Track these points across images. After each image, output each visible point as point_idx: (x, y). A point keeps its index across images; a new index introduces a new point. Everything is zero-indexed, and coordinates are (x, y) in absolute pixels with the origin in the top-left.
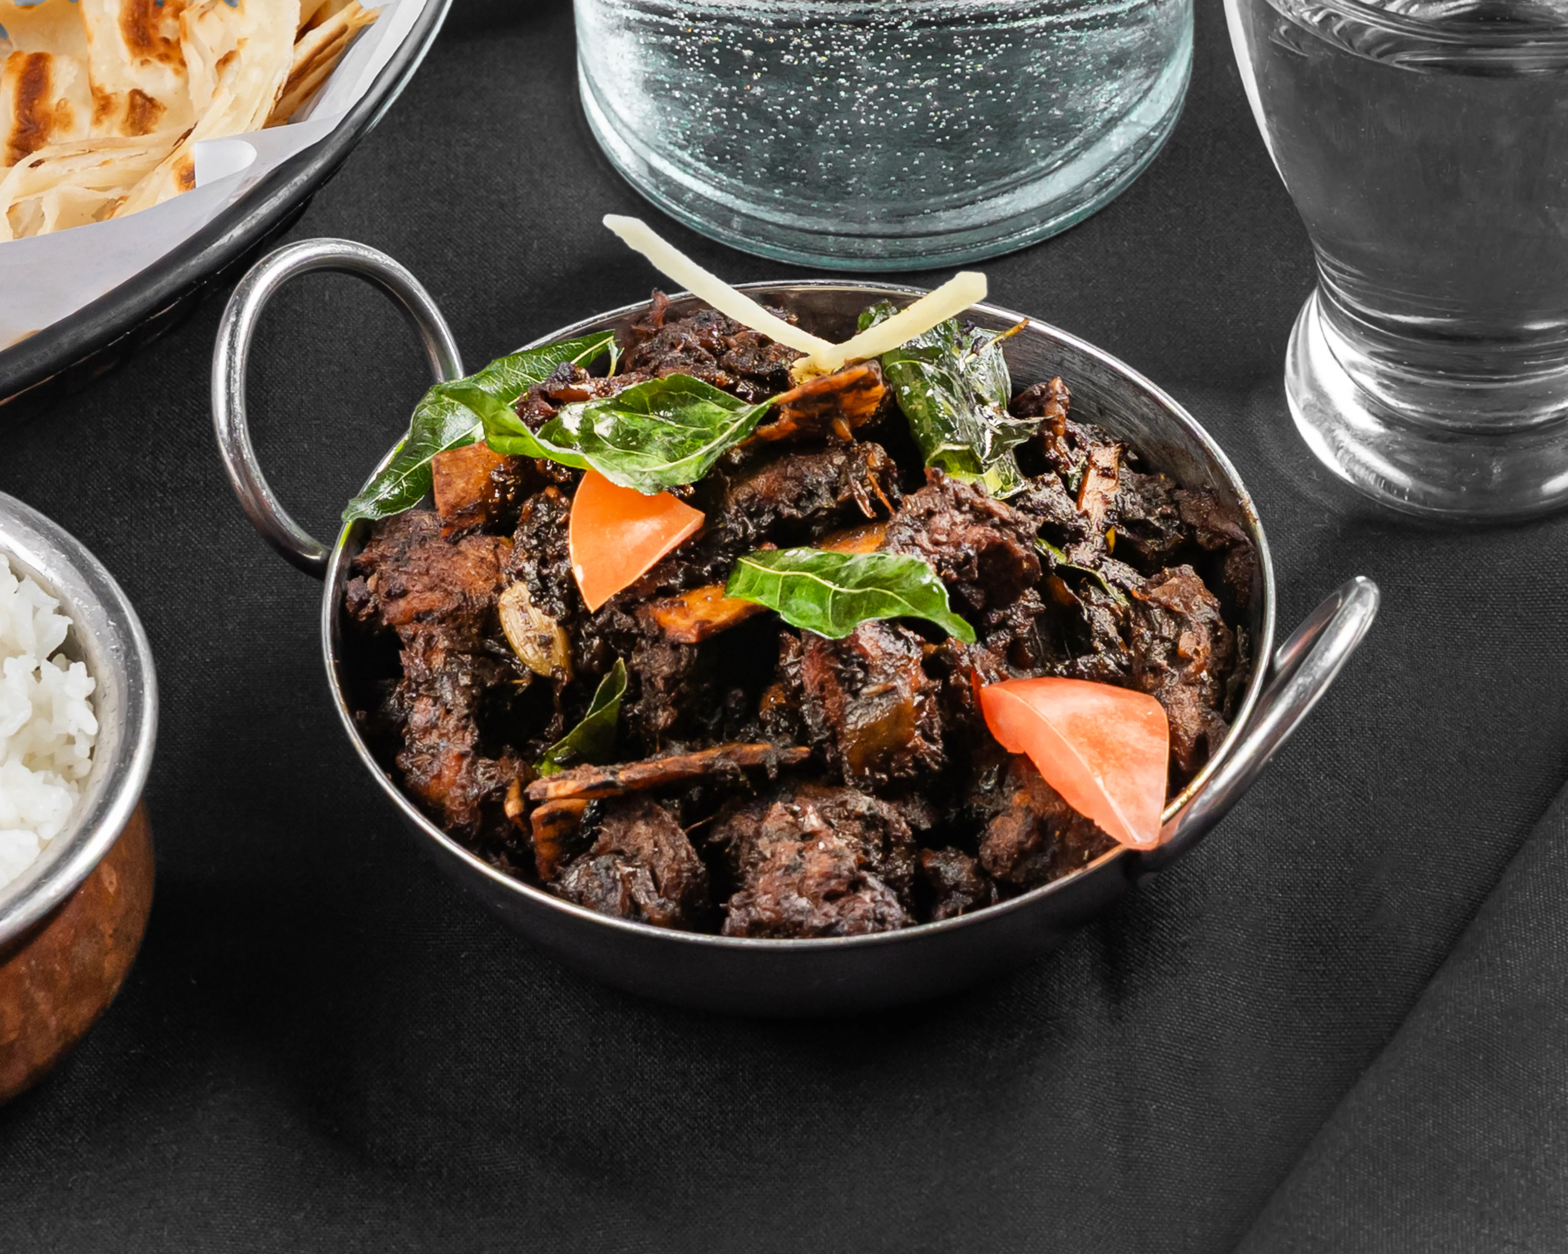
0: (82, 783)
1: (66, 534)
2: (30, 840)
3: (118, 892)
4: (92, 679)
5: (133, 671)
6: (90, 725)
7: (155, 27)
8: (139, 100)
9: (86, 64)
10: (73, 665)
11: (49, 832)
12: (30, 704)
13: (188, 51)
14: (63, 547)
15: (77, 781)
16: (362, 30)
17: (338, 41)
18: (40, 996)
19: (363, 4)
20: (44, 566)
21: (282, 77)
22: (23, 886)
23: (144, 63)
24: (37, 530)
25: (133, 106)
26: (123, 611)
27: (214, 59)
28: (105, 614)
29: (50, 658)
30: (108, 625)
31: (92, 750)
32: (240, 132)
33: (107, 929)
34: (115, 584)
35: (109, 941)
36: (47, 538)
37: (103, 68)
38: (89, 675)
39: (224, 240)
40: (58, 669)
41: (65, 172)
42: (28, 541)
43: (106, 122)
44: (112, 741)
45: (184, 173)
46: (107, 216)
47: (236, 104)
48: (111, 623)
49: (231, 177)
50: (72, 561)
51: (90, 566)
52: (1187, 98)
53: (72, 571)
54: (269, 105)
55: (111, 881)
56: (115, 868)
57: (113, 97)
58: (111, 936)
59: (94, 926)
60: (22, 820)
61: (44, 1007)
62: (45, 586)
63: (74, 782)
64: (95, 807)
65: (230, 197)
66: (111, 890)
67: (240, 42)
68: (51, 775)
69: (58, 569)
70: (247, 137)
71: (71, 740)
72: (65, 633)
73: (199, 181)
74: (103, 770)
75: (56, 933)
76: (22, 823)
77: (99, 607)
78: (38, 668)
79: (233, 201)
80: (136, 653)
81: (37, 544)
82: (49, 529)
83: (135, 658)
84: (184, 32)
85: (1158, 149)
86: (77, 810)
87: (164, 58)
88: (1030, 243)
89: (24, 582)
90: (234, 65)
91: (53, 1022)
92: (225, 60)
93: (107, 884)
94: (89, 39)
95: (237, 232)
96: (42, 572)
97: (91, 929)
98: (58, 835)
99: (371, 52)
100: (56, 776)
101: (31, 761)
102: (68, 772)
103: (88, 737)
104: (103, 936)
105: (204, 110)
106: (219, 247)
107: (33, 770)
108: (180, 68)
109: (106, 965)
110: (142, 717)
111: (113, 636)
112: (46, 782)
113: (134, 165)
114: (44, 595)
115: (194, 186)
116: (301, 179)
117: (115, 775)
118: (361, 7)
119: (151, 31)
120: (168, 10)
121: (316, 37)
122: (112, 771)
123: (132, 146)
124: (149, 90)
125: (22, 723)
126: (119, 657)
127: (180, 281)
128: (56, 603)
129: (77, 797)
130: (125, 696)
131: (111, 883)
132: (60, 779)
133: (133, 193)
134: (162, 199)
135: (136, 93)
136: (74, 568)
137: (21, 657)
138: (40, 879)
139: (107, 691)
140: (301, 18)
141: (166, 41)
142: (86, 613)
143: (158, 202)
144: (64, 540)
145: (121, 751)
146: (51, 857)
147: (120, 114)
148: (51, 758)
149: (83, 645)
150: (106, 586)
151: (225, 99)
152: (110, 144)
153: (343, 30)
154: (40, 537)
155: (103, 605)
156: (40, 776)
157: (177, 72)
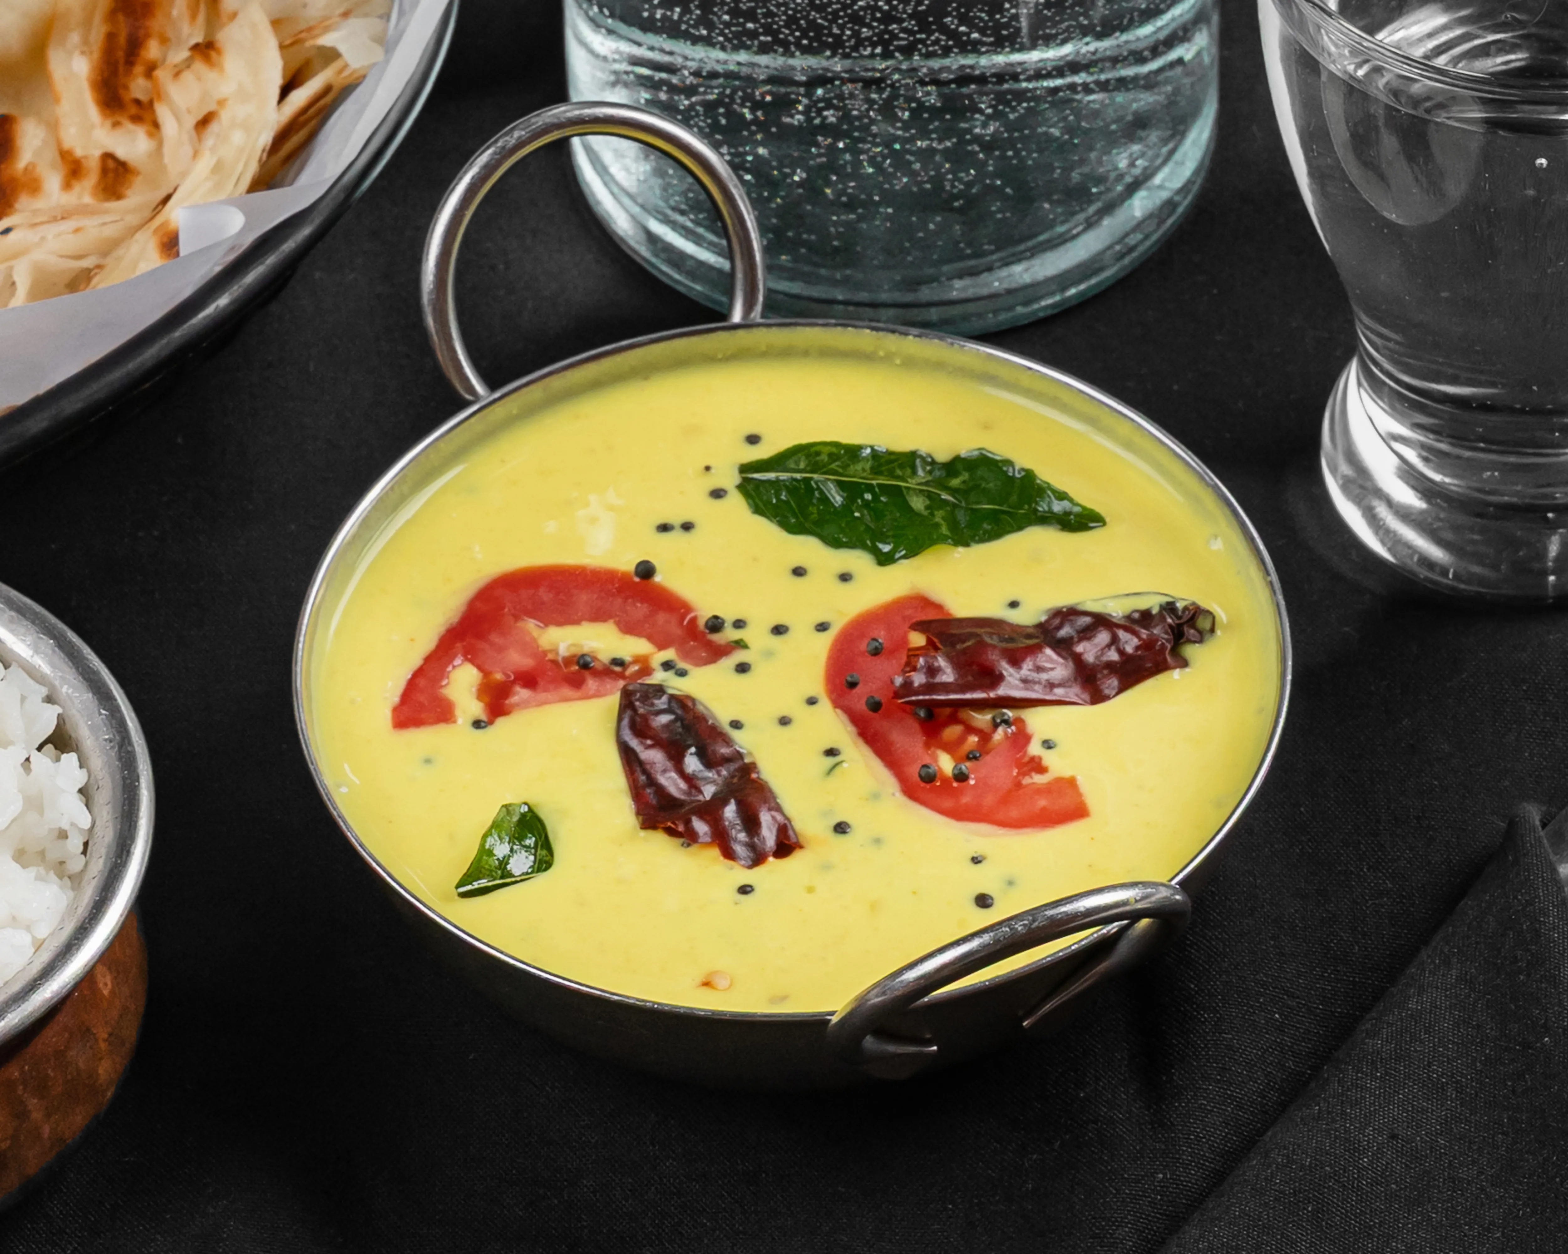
0: (75, 880)
1: (53, 619)
2: (24, 940)
3: (112, 992)
4: (85, 770)
5: (127, 762)
6: (84, 820)
7: (126, 88)
8: (111, 164)
9: (53, 126)
10: (64, 756)
11: (43, 931)
12: (21, 796)
13: (163, 112)
14: (50, 632)
15: (69, 878)
16: (347, 90)
17: (322, 102)
18: (33, 1103)
19: (349, 62)
20: (31, 653)
21: (266, 138)
22: (16, 987)
23: (116, 125)
24: (24, 615)
25: (104, 171)
26: (116, 700)
27: (190, 121)
28: (96, 702)
29: (39, 749)
30: (100, 714)
31: (86, 844)
32: (223, 196)
33: (102, 1033)
34: (106, 670)
35: (103, 1045)
36: (33, 622)
37: (72, 130)
38: (81, 767)
39: (210, 310)
40: (49, 760)
41: (36, 239)
42: (14, 627)
43: (77, 187)
44: (106, 835)
45: (165, 240)
46: (82, 287)
47: (218, 168)
48: (103, 712)
49: (217, 245)
50: (60, 647)
51: (79, 651)
52: (1213, 160)
53: (59, 658)
54: (253, 169)
55: (105, 984)
56: (109, 969)
57: (83, 161)
58: (105, 1040)
59: (88, 1030)
60: (14, 918)
61: (37, 1116)
62: (32, 672)
63: (66, 879)
64: (91, 905)
65: (216, 265)
66: (106, 992)
67: (221, 103)
68: (42, 870)
69: (46, 655)
70: (230, 202)
71: (63, 835)
72: (55, 723)
73: (184, 248)
74: (98, 865)
75: (50, 1037)
76: (14, 922)
77: (90, 695)
78: (28, 759)
79: (218, 269)
80: (130, 743)
81: (23, 630)
82: (36, 613)
83: (129, 749)
84: (158, 94)
85: (1183, 213)
86: (72, 908)
87: (137, 119)
88: (1049, 312)
89: (11, 668)
90: (214, 127)
91: (46, 1130)
92: (204, 122)
93: (101, 985)
94: (57, 100)
95: (223, 301)
96: (29, 659)
97: (86, 1032)
98: (52, 934)
99: (360, 112)
100: (47, 873)
101: (21, 857)
102: (60, 868)
103: (81, 830)
104: (97, 1040)
105: (184, 175)
106: (205, 318)
107: (24, 866)
108: (153, 129)
109: (101, 1071)
110: (138, 810)
111: (105, 725)
112: (38, 878)
113: (110, 231)
114: (32, 682)
115: (177, 254)
116: (289, 246)
117: (111, 871)
118: (346, 66)
119: (122, 92)
120: (139, 69)
121: (300, 97)
122: (109, 865)
123: (106, 212)
124: (121, 153)
125: (12, 818)
126: (112, 748)
127: (165, 353)
128: (44, 691)
129: (71, 894)
130: (119, 788)
131: (106, 984)
132: (52, 875)
133: (109, 261)
134: (144, 267)
135: (108, 157)
136: (62, 655)
137: (11, 748)
138: (35, 980)
139: (101, 783)
140: (284, 77)
141: (138, 102)
142: (77, 701)
143: (138, 273)
144: (50, 624)
145: (117, 846)
146: (45, 957)
147: (91, 180)
148: (42, 854)
149: (73, 735)
150: (96, 673)
151: (205, 163)
152: (82, 211)
153: (327, 89)
154: (25, 623)
155: (94, 694)
156: (32, 872)
157: (150, 135)
